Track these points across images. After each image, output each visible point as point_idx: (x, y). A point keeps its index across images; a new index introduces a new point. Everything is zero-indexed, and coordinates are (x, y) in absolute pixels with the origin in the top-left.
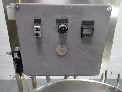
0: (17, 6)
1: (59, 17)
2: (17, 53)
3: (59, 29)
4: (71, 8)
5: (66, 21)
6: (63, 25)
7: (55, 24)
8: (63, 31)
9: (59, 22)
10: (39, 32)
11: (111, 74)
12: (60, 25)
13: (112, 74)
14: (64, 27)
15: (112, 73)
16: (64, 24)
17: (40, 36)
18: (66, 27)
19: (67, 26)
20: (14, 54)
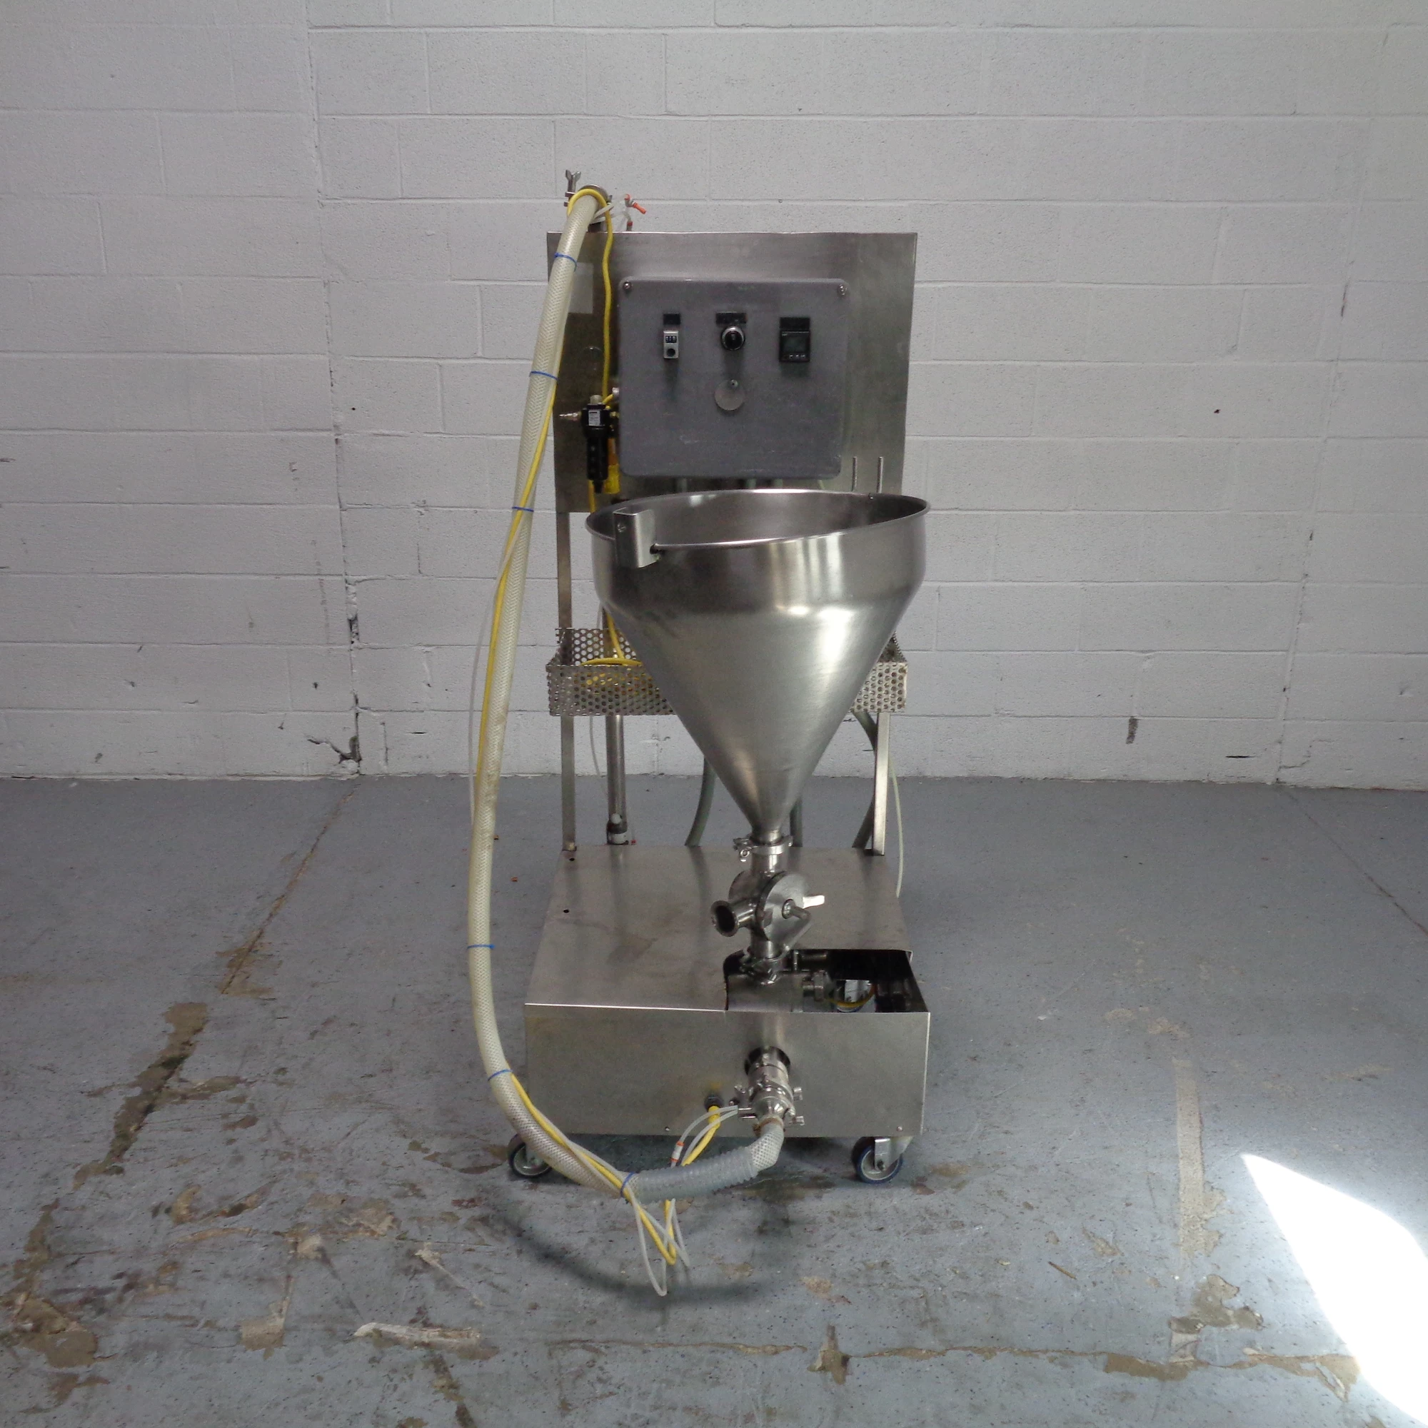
0: (627, 285)
1: (725, 309)
2: (598, 412)
3: (724, 335)
4: (753, 287)
5: (740, 319)
6: (733, 329)
7: (713, 327)
8: (733, 344)
9: (724, 320)
10: (675, 346)
11: (1131, 736)
12: (726, 328)
13: (1138, 734)
14: (736, 333)
15: (1133, 722)
16: (734, 325)
17: (676, 356)
18: (740, 332)
19: (743, 331)
20: (590, 416)
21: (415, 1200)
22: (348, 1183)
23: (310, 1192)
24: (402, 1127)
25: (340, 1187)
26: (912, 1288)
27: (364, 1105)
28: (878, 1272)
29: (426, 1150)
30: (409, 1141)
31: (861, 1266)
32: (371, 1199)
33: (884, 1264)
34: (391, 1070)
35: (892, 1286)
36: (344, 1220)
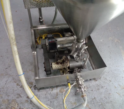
21: (20, 98)
22: (8, 96)
23: (2, 99)
24: (15, 80)
25: (7, 97)
26: (100, 102)
27: (7, 76)
28: (94, 100)
29: (20, 85)
30: (16, 83)
31: (91, 99)
32: (13, 100)
33: (95, 98)
34: (10, 67)
35: (97, 103)
36: (9, 106)
